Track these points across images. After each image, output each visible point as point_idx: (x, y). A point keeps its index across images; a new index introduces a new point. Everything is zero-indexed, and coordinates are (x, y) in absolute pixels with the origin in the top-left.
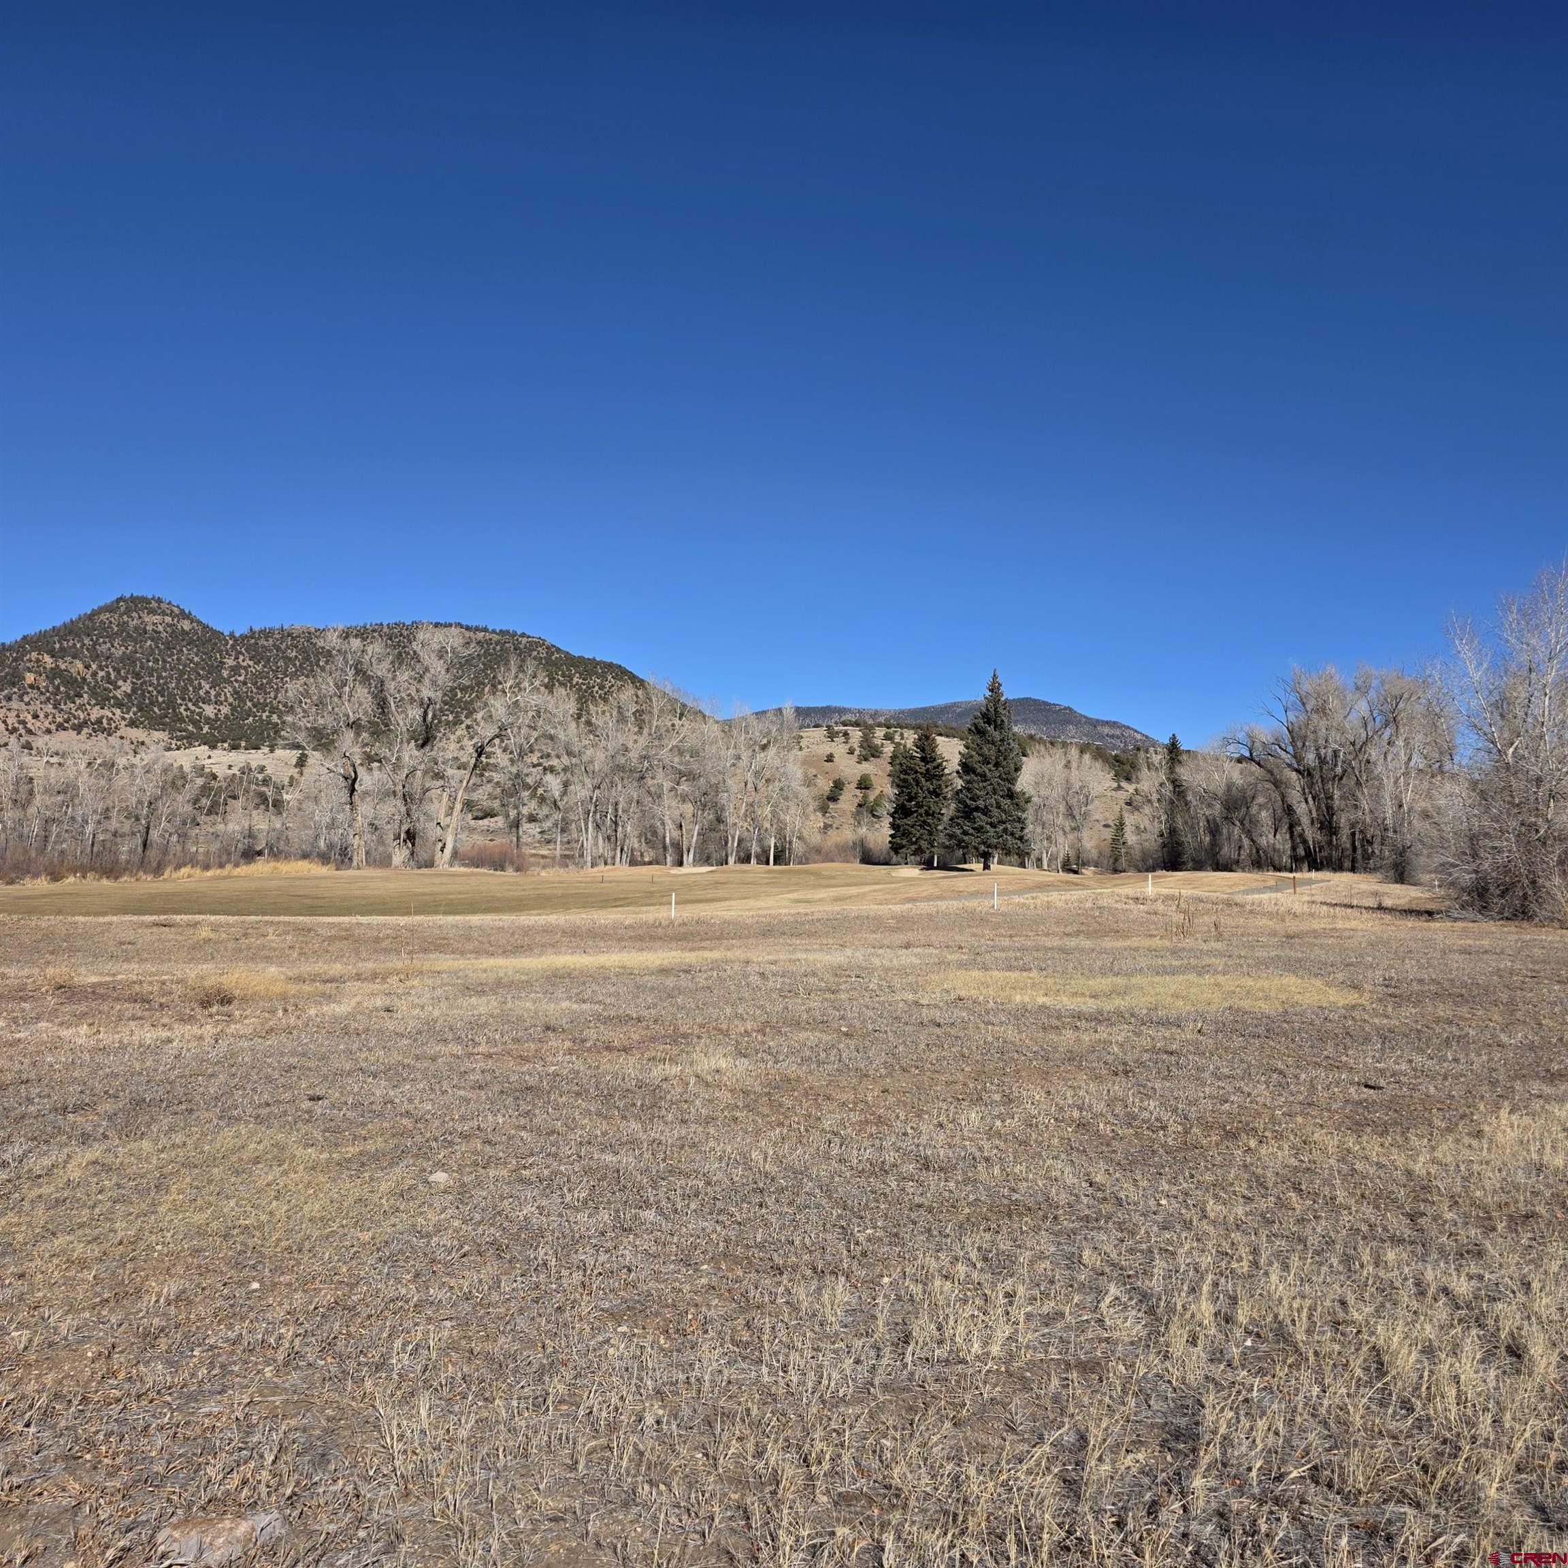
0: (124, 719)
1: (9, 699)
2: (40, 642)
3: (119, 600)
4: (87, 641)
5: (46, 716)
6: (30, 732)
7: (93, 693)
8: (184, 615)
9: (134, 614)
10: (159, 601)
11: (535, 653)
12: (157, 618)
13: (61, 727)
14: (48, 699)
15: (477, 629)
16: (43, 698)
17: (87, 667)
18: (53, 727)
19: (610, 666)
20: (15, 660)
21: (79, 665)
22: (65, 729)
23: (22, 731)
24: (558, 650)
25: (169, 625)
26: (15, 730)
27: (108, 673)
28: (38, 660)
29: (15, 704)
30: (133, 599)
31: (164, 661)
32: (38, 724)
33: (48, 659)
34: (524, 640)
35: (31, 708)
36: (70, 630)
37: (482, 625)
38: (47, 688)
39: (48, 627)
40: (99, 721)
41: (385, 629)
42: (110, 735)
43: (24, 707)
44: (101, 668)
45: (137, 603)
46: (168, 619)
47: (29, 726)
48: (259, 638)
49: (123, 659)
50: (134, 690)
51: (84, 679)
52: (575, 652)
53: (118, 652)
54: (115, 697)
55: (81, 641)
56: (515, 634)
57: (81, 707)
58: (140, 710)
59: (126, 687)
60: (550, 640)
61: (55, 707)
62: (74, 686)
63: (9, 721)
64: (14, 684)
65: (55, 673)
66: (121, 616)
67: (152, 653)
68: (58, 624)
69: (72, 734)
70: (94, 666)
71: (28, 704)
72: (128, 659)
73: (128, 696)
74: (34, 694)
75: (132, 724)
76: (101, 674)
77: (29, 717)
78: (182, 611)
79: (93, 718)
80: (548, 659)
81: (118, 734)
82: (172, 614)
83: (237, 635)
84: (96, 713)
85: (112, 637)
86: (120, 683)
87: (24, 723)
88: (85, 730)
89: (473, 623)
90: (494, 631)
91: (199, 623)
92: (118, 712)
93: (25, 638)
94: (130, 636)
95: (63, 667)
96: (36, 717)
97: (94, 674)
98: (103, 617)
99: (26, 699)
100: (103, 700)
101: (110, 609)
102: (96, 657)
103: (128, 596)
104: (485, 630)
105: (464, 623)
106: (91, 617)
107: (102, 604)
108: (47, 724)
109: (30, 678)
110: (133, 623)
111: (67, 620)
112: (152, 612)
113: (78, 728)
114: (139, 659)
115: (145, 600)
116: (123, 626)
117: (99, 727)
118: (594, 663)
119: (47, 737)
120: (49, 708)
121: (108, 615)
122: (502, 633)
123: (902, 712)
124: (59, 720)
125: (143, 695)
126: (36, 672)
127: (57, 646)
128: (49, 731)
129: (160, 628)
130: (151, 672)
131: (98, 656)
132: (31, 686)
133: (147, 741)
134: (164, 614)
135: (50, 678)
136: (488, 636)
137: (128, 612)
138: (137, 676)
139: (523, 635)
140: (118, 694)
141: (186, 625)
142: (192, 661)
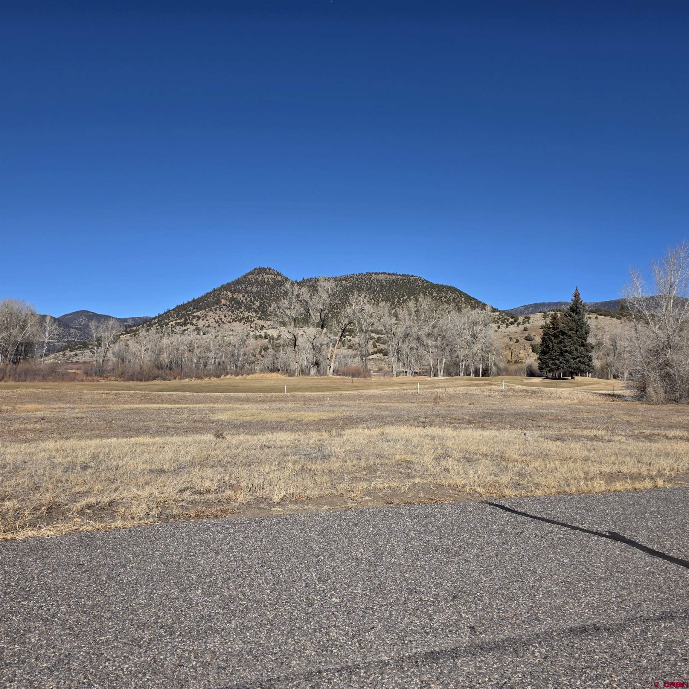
0: (256, 316)
1: (216, 310)
2: (227, 287)
3: (255, 269)
4: (244, 286)
5: (229, 316)
6: (223, 322)
7: (246, 307)
8: (279, 274)
9: (260, 275)
10: (269, 269)
11: (417, 283)
12: (269, 276)
13: (234, 320)
14: (230, 309)
15: (393, 274)
16: (228, 309)
17: (244, 296)
18: (231, 320)
19: (450, 288)
20: (218, 294)
21: (241, 296)
22: (235, 321)
23: (220, 322)
24: (427, 282)
25: (273, 279)
26: (218, 322)
27: (251, 299)
28: (226, 295)
29: (218, 312)
30: (260, 269)
31: (271, 293)
32: (226, 319)
33: (229, 294)
34: (412, 278)
35: (223, 313)
36: (238, 282)
37: (395, 272)
38: (229, 305)
39: (230, 281)
40: (248, 318)
41: (355, 276)
42: (251, 323)
43: (221, 313)
44: (248, 297)
45: (262, 270)
46: (273, 276)
47: (223, 320)
48: (307, 282)
49: (256, 293)
50: (260, 305)
51: (242, 301)
52: (435, 283)
53: (255, 290)
54: (253, 308)
55: (241, 286)
56: (409, 275)
57: (241, 312)
58: (263, 313)
59: (258, 304)
60: (424, 277)
61: (232, 313)
62: (238, 304)
63: (216, 318)
64: (217, 304)
65: (232, 299)
66: (256, 276)
67: (267, 290)
68: (234, 280)
69: (238, 323)
70: (246, 296)
71: (222, 312)
72: (259, 293)
73: (258, 307)
74: (224, 307)
75: (260, 318)
76: (249, 299)
77: (223, 317)
78: (278, 273)
79: (245, 316)
80: (422, 286)
81: (255, 322)
82: (274, 274)
83: (298, 281)
84: (246, 314)
85: (252, 284)
86: (255, 302)
87: (221, 319)
88: (243, 321)
89: (391, 272)
90: (400, 275)
91: (284, 277)
92: (254, 314)
93: (222, 286)
94: (259, 283)
95: (235, 297)
96: (225, 316)
97: (246, 299)
98: (249, 277)
99: (222, 310)
100: (249, 309)
101: (251, 273)
102: (246, 292)
103: (258, 267)
104: (396, 274)
105: (387, 272)
106: (245, 277)
107: (249, 271)
108: (229, 319)
109: (223, 301)
110: (260, 279)
111: (237, 278)
112: (267, 274)
113: (240, 321)
114: (262, 293)
115: (264, 269)
116: (256, 279)
117: (248, 320)
118: (443, 286)
119: (229, 324)
120: (230, 313)
121: (251, 276)
122: (403, 275)
123: (597, 303)
124: (234, 317)
125: (264, 307)
126: (225, 299)
127: (233, 288)
128: (230, 322)
129: (270, 280)
130: (267, 297)
131: (247, 292)
132: (224, 305)
133: (265, 325)
134: (271, 274)
135: (230, 301)
136: (397, 277)
137: (258, 274)
138: (262, 299)
139: (412, 276)
140: (255, 307)
141: (279, 278)
142: (281, 293)
